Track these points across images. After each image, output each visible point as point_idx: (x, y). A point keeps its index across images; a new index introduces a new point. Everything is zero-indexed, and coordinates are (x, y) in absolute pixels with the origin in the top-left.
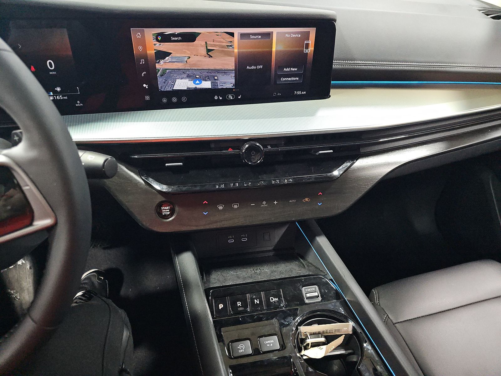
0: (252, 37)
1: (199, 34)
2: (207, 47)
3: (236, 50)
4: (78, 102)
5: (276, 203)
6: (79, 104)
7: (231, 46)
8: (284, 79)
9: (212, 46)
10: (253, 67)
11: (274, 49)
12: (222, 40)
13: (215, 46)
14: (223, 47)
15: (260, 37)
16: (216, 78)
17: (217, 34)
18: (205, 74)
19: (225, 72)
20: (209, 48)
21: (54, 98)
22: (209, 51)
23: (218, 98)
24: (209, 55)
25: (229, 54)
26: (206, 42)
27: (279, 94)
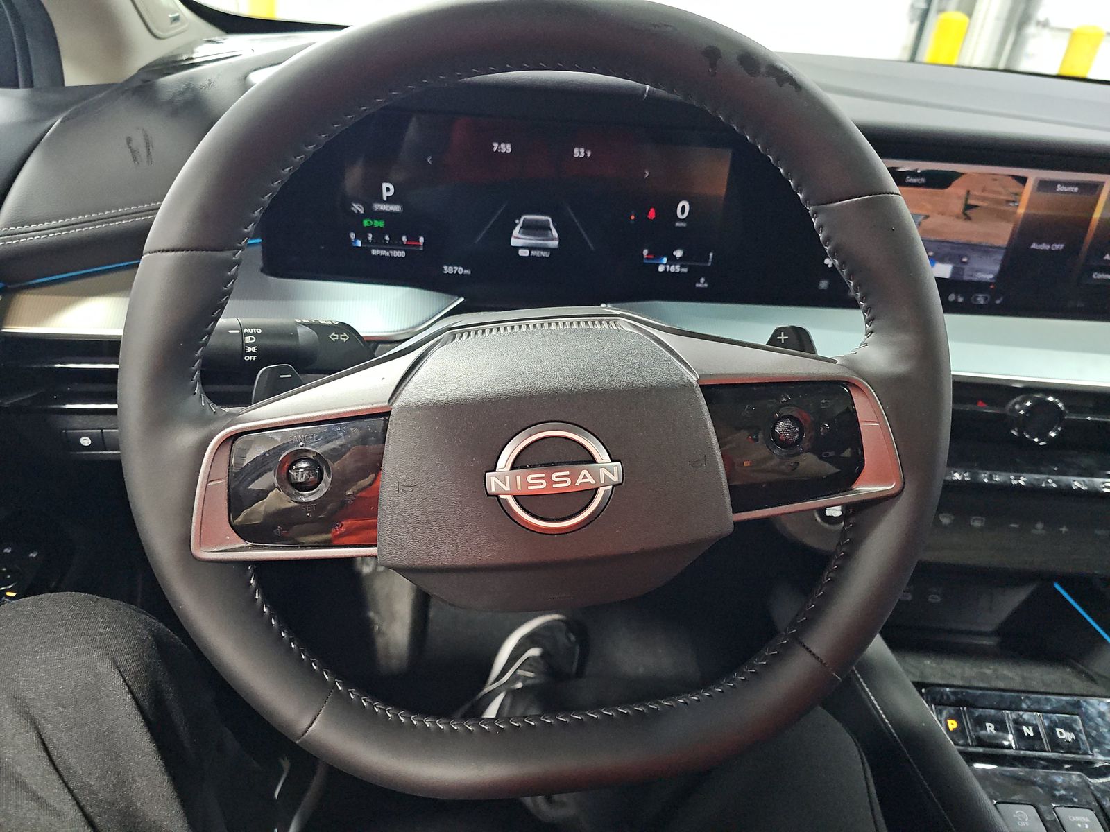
0: (1059, 188)
1: (960, 175)
2: (967, 199)
3: (1021, 211)
4: (702, 280)
5: (1064, 529)
6: (702, 283)
7: (1014, 202)
8: (1100, 276)
9: (977, 198)
10: (1044, 246)
11: (1097, 215)
12: (1001, 189)
13: (984, 199)
14: (998, 202)
15: (1076, 189)
16: (965, 260)
17: (995, 177)
18: (947, 250)
19: (984, 250)
20: (971, 202)
21: (666, 269)
22: (968, 207)
23: (957, 299)
24: (966, 214)
25: (1004, 216)
26: (968, 192)
27: (1080, 304)
